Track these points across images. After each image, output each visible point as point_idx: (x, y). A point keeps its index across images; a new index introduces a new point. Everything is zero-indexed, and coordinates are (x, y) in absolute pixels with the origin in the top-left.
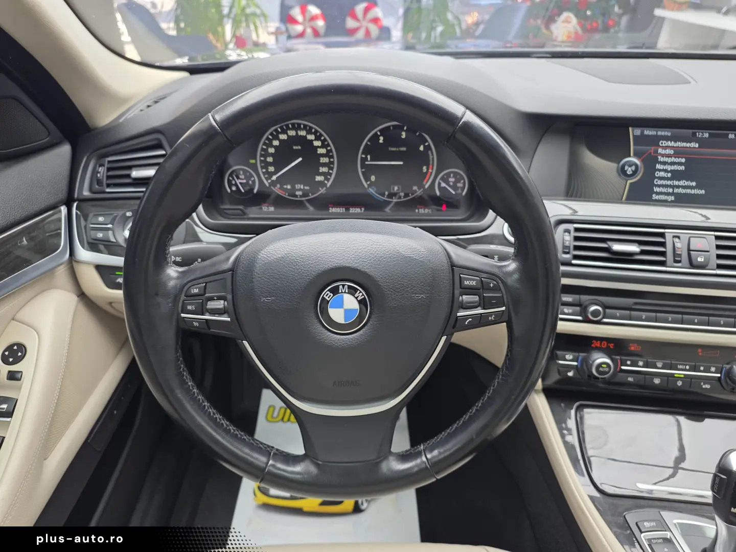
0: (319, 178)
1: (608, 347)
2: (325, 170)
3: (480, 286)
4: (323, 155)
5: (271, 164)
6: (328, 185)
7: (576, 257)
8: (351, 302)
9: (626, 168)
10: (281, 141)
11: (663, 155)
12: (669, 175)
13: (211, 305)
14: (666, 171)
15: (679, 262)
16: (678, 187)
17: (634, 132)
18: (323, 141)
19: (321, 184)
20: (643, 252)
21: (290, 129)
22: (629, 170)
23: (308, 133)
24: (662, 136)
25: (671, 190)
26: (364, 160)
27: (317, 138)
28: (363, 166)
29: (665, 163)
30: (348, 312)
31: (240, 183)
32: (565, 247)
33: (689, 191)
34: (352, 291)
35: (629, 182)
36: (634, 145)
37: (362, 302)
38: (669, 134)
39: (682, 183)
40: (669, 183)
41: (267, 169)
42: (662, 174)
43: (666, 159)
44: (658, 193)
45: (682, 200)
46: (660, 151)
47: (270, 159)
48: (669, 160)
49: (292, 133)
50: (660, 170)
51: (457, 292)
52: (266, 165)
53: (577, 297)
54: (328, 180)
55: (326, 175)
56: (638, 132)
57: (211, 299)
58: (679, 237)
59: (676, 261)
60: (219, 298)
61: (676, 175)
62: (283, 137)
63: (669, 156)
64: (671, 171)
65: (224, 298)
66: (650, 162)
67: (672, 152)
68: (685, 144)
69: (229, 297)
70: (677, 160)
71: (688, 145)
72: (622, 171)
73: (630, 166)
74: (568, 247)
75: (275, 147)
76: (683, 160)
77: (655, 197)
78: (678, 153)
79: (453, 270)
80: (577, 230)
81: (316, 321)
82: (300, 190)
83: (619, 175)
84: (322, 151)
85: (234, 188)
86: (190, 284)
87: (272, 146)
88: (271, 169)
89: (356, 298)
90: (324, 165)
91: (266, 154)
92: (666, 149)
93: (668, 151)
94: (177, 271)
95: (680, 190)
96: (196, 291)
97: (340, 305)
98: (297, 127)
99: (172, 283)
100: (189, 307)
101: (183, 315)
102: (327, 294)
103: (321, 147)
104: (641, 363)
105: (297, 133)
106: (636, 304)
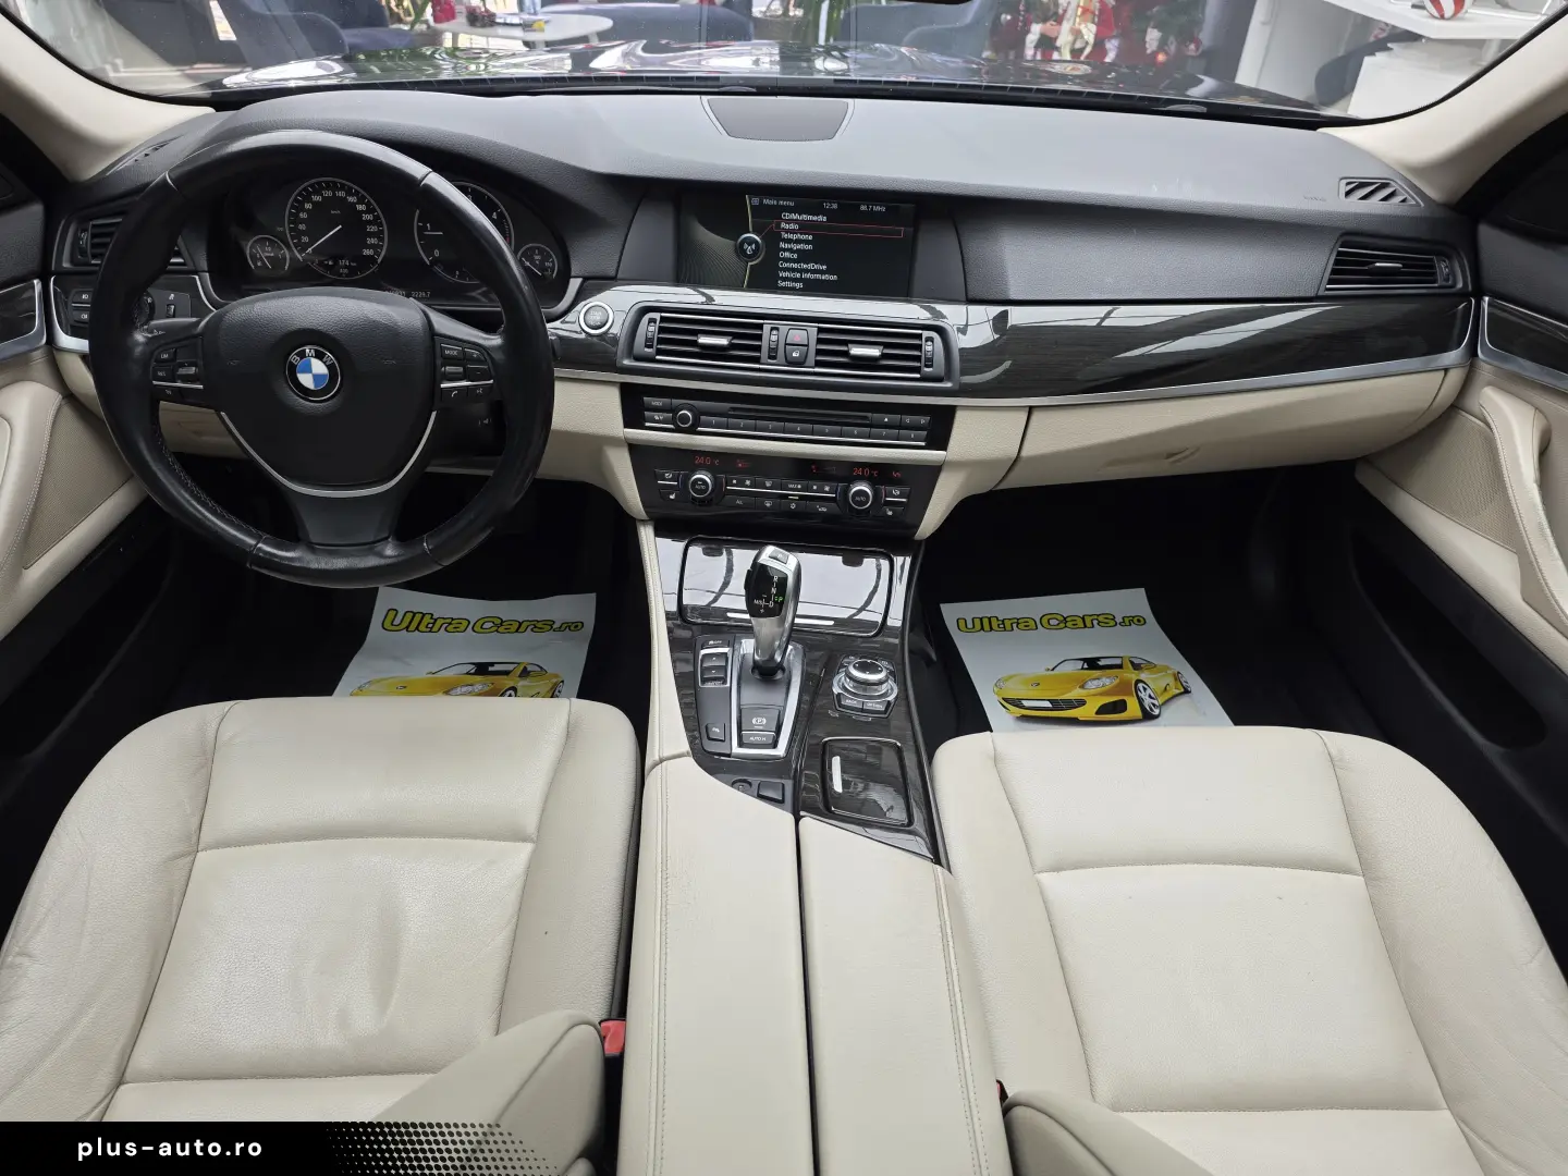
0: (367, 252)
1: (712, 463)
2: (373, 241)
3: (461, 356)
4: (369, 222)
5: (303, 233)
6: (379, 261)
7: (660, 352)
8: (319, 367)
9: (746, 246)
10: (314, 204)
11: (787, 231)
12: (795, 256)
13: (182, 371)
14: (791, 251)
15: (774, 358)
16: (807, 271)
17: (751, 201)
18: (368, 204)
19: (371, 259)
20: (732, 346)
21: (324, 189)
22: (749, 249)
23: (347, 194)
24: (783, 206)
25: (798, 275)
26: (421, 230)
27: (361, 201)
28: (421, 237)
29: (789, 241)
30: (317, 378)
31: (266, 257)
32: (647, 340)
33: (818, 276)
34: (319, 356)
35: (750, 264)
36: (752, 217)
37: (330, 367)
38: (792, 204)
39: (810, 266)
40: (795, 266)
41: (300, 240)
42: (787, 254)
43: (791, 236)
44: (785, 279)
45: (812, 288)
46: (783, 225)
47: (302, 227)
48: (795, 237)
49: (328, 194)
50: (785, 250)
51: (439, 362)
52: (298, 234)
53: (667, 400)
54: (379, 254)
55: (376, 248)
56: (756, 201)
57: (182, 365)
58: (777, 329)
59: (770, 357)
60: (191, 365)
61: (803, 257)
62: (317, 198)
63: (793, 232)
64: (798, 251)
65: (195, 365)
66: (773, 239)
67: (797, 227)
68: (810, 217)
69: (201, 363)
70: (805, 237)
71: (815, 218)
72: (740, 251)
73: (750, 244)
74: (651, 340)
75: (308, 211)
76: (810, 238)
77: (782, 284)
78: (804, 227)
79: (433, 340)
80: (663, 319)
81: (285, 385)
82: (346, 267)
83: (738, 256)
84: (367, 217)
85: (259, 264)
86: (161, 349)
87: (303, 210)
88: (305, 239)
89: (324, 363)
90: (372, 235)
91: (295, 220)
92: (790, 222)
93: (792, 226)
94: (146, 337)
95: (809, 275)
96: (166, 356)
97: (308, 369)
98: (333, 187)
99: (138, 350)
100: (160, 374)
101: (154, 382)
102: (294, 358)
103: (366, 212)
104: (748, 482)
105: (334, 194)
106: (734, 409)
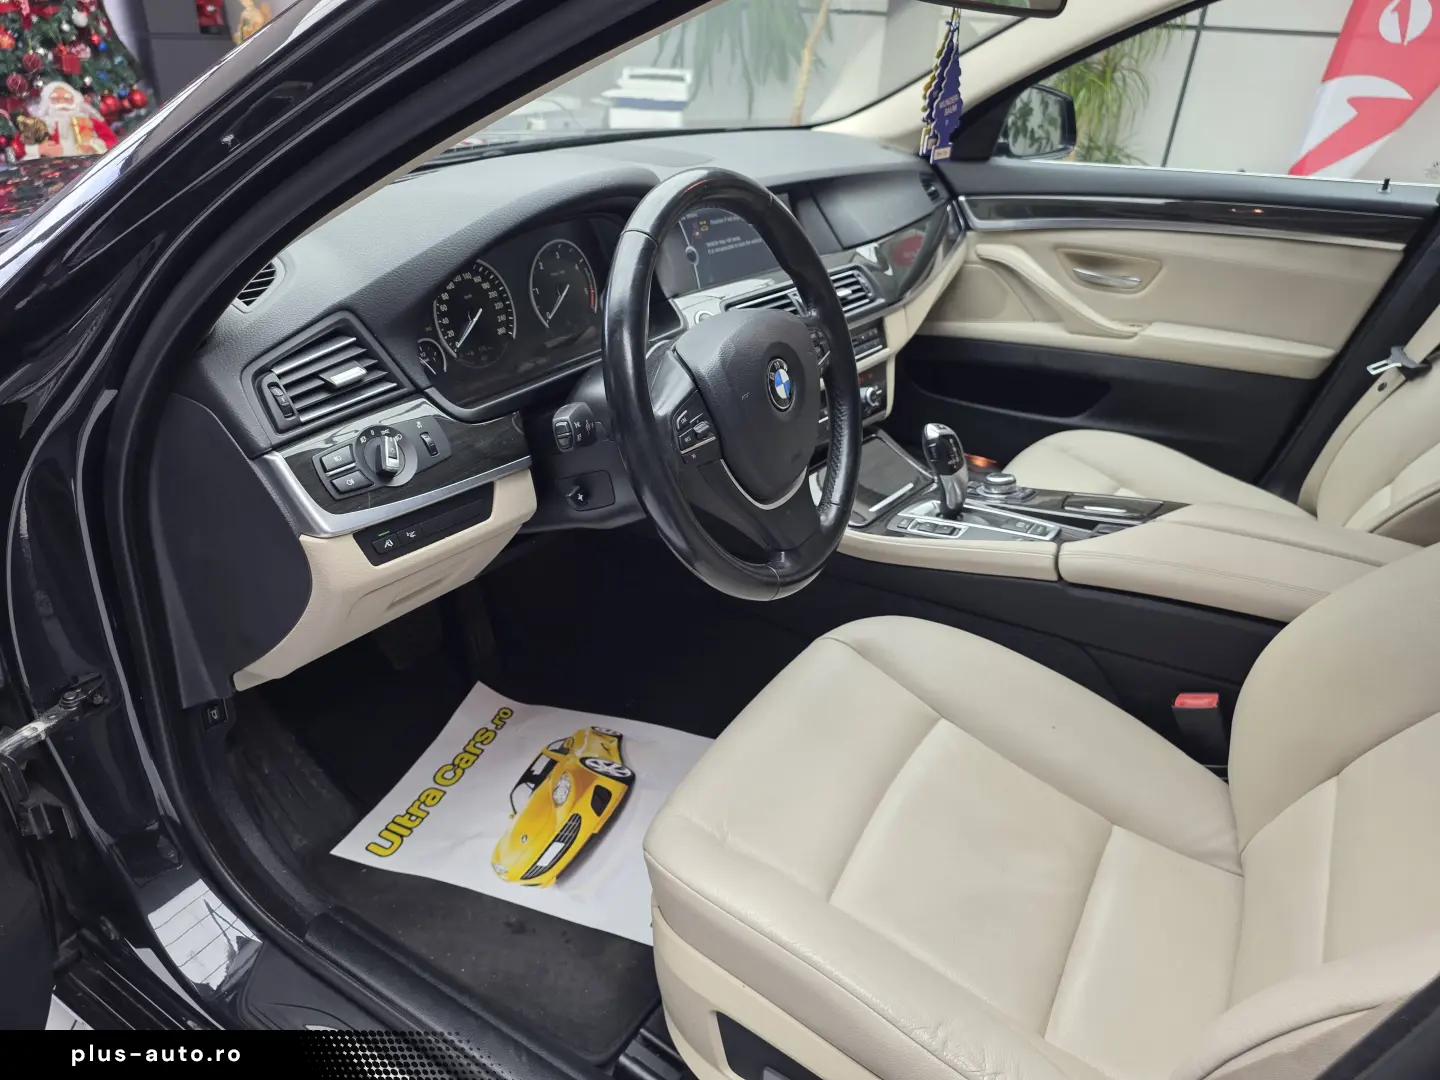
0: (501, 331)
2: (502, 318)
4: (496, 300)
5: (449, 327)
23: (473, 276)
41: (448, 335)
52: (446, 329)
54: (511, 329)
55: (507, 324)
84: (493, 294)
88: (452, 334)
90: (501, 312)
101: (683, 452)
105: (462, 278)
